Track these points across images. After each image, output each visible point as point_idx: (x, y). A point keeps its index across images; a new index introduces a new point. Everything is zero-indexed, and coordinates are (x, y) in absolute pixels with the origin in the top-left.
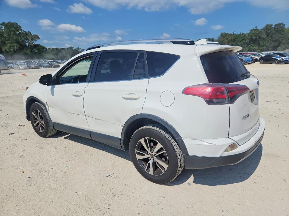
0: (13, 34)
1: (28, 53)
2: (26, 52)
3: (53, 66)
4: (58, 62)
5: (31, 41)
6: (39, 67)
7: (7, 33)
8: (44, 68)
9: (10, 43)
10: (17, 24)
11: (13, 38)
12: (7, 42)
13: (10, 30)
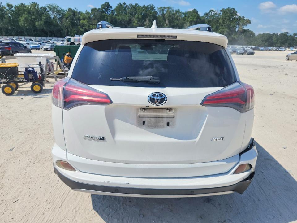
0: (228, 20)
1: (234, 39)
2: (233, 37)
3: (247, 53)
4: (260, 49)
5: (242, 25)
6: (233, 53)
7: (222, 19)
8: (237, 54)
9: (222, 28)
10: (235, 9)
11: (226, 24)
12: (220, 27)
13: (226, 15)
